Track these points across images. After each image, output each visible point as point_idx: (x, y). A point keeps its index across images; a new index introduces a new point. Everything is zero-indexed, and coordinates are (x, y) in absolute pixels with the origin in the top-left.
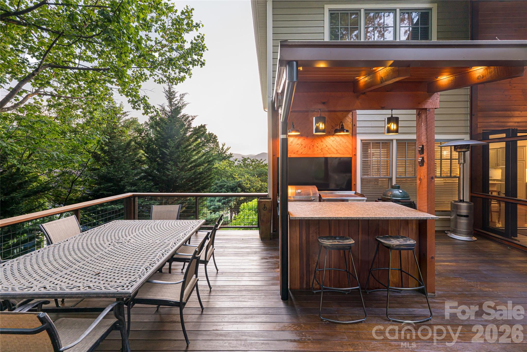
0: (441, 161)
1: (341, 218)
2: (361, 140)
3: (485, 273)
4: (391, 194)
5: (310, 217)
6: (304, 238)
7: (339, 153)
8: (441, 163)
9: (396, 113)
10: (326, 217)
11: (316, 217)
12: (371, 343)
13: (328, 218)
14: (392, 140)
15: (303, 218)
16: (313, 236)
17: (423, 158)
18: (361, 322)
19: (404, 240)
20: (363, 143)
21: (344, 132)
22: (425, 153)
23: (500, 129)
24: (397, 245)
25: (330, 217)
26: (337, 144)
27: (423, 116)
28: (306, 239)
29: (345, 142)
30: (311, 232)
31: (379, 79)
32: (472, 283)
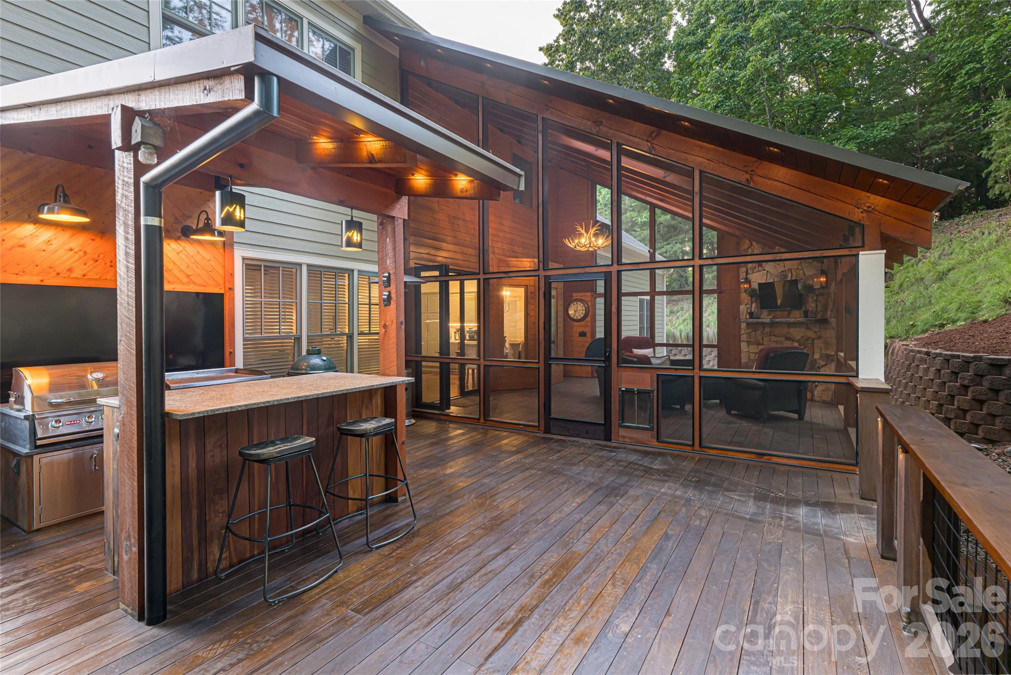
0: (370, 308)
1: (288, 399)
2: (244, 259)
3: (439, 455)
4: (307, 367)
5: (227, 408)
6: (193, 464)
7: (194, 283)
8: (370, 311)
9: (358, 215)
10: (260, 403)
11: (239, 406)
12: (365, 586)
13: (263, 403)
14: (300, 265)
15: (212, 411)
16: (213, 456)
17: (390, 292)
18: (336, 572)
19: (377, 421)
20: (246, 265)
21: (213, 235)
22: (393, 286)
23: (431, 264)
24: (375, 429)
25: (267, 402)
26: (187, 261)
27: (389, 228)
28: (197, 466)
29: (208, 258)
30: (208, 448)
31: (365, 154)
32: (433, 471)
